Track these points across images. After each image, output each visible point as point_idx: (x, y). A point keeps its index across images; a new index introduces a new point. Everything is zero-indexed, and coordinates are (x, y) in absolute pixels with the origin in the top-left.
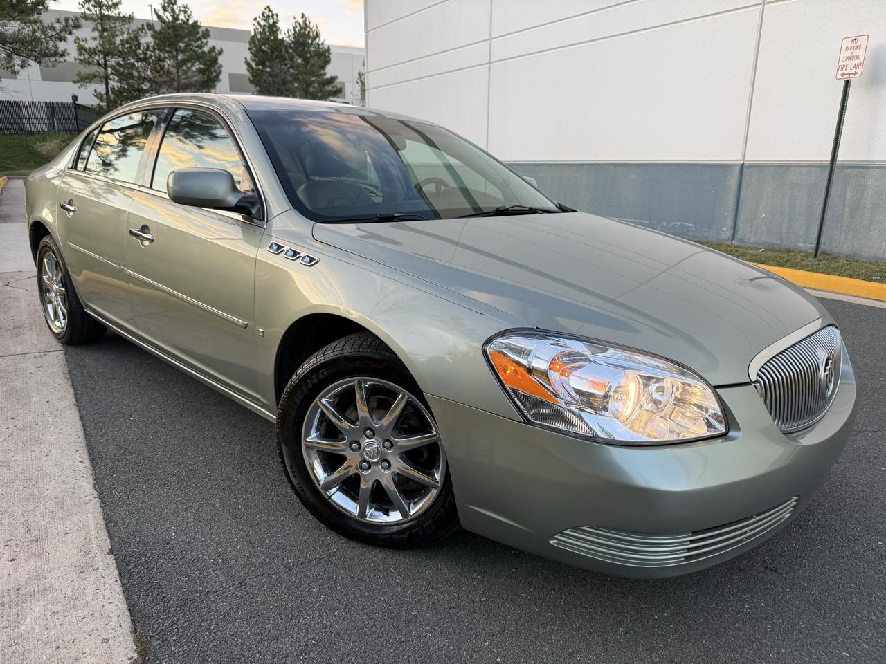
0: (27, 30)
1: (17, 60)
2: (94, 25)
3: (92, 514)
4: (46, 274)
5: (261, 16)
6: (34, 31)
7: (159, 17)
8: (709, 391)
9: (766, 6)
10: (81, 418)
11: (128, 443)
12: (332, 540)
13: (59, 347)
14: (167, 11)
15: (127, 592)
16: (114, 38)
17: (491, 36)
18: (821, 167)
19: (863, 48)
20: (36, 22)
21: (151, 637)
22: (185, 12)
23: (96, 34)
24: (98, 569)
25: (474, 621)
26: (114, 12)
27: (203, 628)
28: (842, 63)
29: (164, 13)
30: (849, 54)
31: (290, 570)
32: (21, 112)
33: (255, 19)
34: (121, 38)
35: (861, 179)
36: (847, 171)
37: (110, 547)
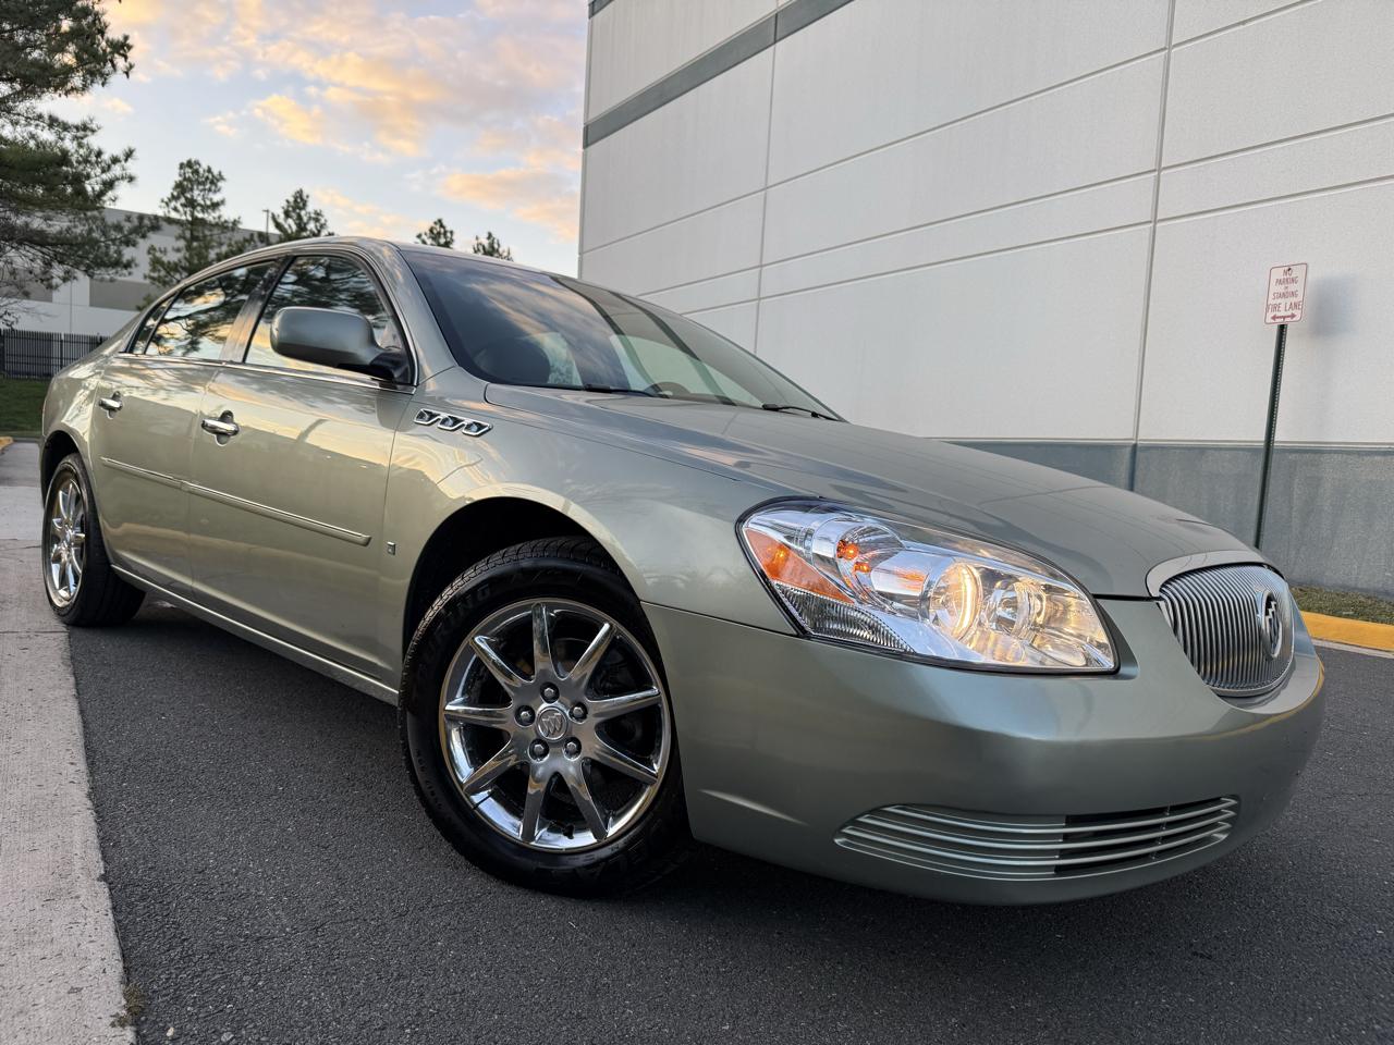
0: (80, 229)
1: (58, 271)
2: (180, 232)
3: (82, 828)
4: (59, 515)
5: (428, 232)
6: (90, 231)
7: (278, 226)
8: (1087, 602)
9: (1158, 225)
10: (82, 712)
11: (154, 746)
12: (475, 882)
13: (62, 627)
14: (291, 217)
15: (122, 931)
16: (207, 251)
17: (761, 261)
18: (1253, 450)
19: (1301, 280)
20: (94, 218)
21: (154, 992)
22: (317, 220)
23: (182, 243)
24: (78, 897)
25: (707, 997)
26: (213, 215)
27: (245, 984)
28: (1271, 302)
29: (285, 221)
30: (1281, 289)
31: (400, 915)
32: (50, 348)
33: (419, 236)
34: (217, 250)
35: (1313, 469)
36: (1292, 457)
37: (103, 872)
